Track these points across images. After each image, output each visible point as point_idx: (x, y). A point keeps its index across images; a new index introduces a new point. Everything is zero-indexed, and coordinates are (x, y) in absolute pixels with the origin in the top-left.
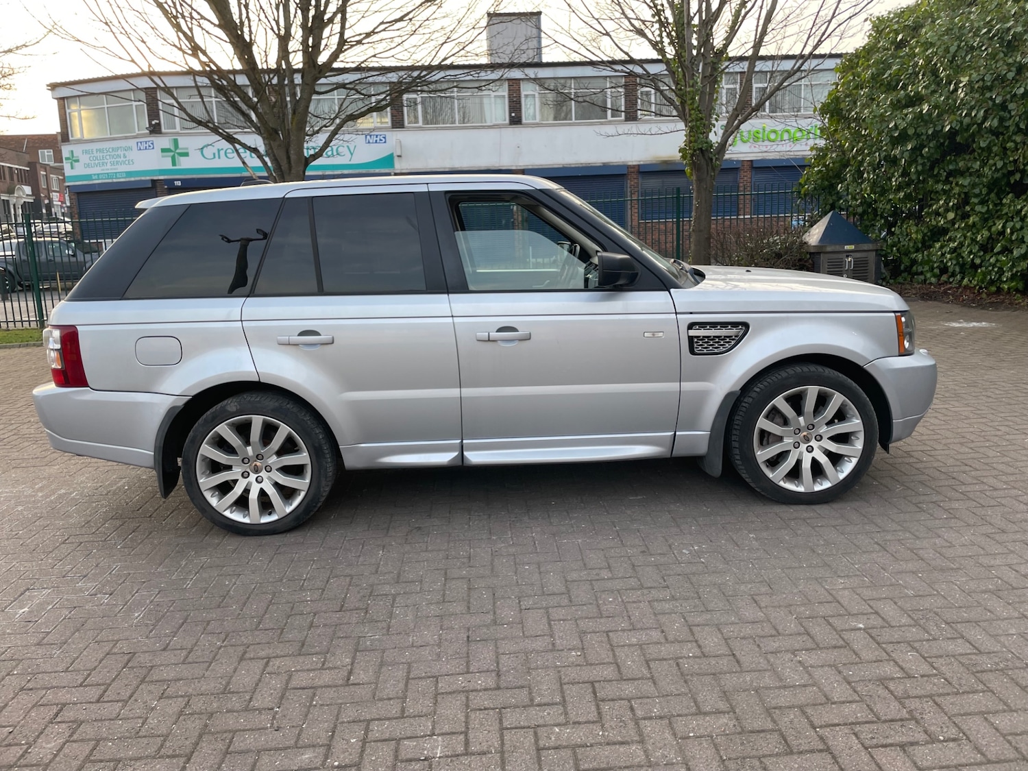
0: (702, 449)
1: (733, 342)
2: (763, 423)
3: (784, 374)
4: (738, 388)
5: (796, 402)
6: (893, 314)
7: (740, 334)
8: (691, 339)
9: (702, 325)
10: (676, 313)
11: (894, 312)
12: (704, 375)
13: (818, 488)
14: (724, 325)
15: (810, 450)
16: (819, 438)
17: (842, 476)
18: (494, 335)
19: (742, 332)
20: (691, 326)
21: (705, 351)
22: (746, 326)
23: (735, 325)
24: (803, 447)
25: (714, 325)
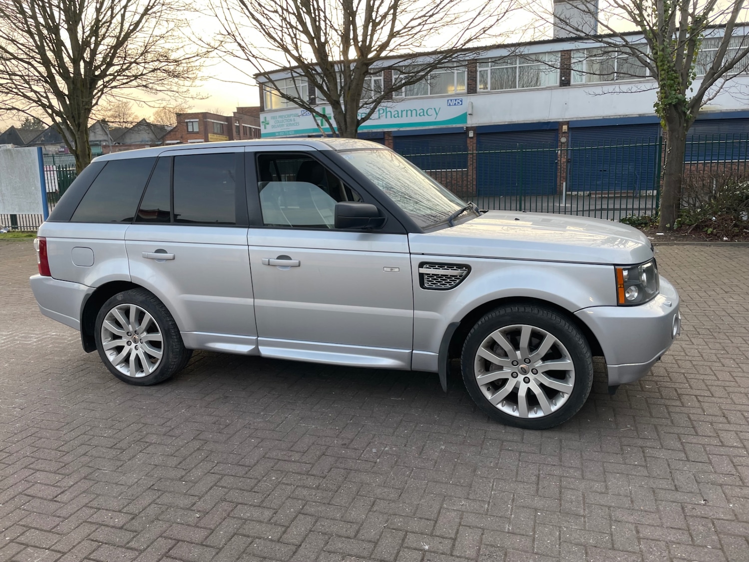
0: (434, 367)
1: (458, 281)
2: (482, 352)
3: (502, 312)
4: (459, 320)
5: (514, 337)
6: (612, 267)
7: (464, 274)
8: (421, 276)
9: (432, 265)
10: (410, 253)
11: (615, 265)
12: (433, 306)
13: (532, 415)
14: (450, 266)
15: (527, 380)
16: (535, 371)
17: (554, 409)
18: (274, 261)
19: (465, 272)
20: (422, 265)
21: (434, 286)
22: (468, 268)
23: (460, 266)
24: (521, 377)
25: (441, 265)
